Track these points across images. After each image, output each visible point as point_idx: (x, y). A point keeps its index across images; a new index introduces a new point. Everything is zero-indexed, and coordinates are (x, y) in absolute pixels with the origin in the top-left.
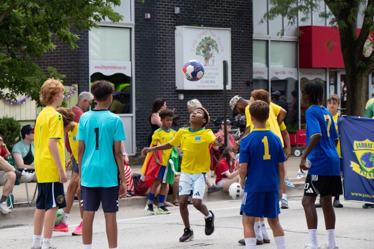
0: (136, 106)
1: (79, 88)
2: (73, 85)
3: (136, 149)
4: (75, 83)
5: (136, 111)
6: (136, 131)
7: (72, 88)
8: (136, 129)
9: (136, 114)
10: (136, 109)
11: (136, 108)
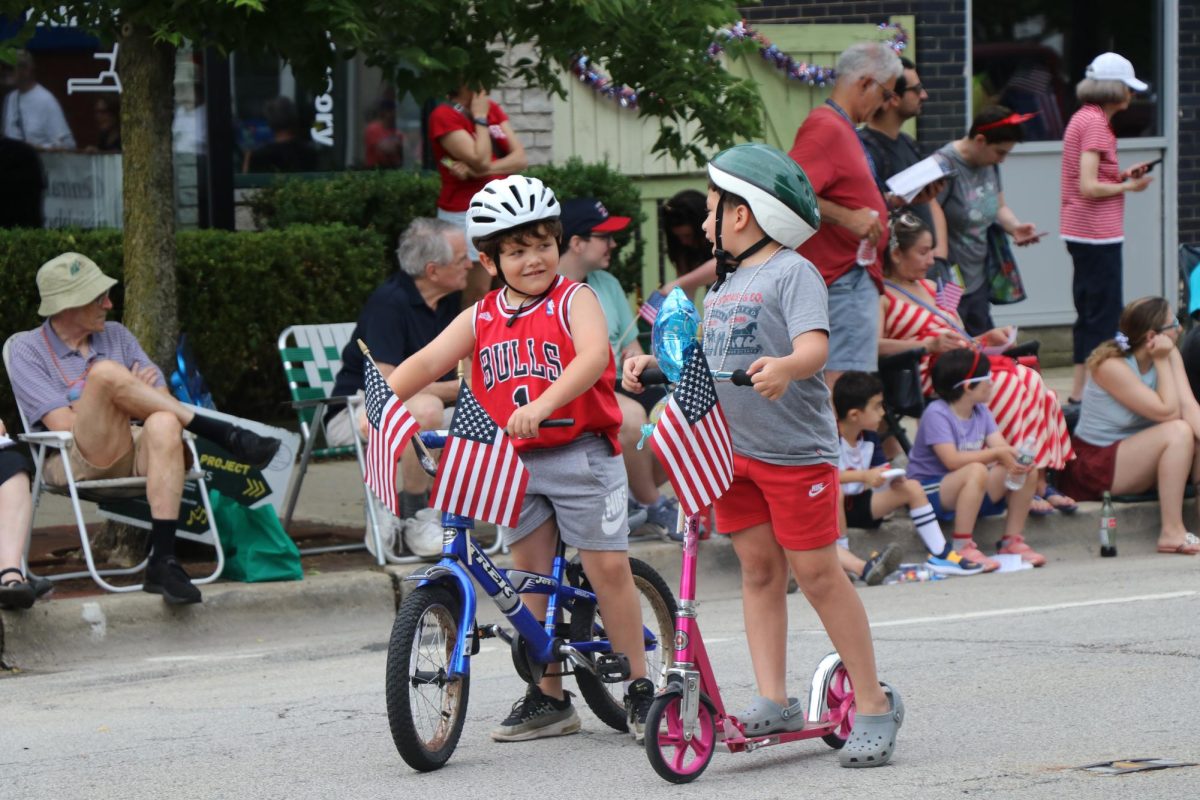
0: (1182, 102)
1: (918, 32)
2: (894, 19)
3: (1180, 291)
4: (901, 10)
5: (1182, 126)
6: (1182, 213)
7: (889, 31)
8: (1181, 201)
9: (1182, 139)
10: (1180, 118)
11: (1181, 114)
